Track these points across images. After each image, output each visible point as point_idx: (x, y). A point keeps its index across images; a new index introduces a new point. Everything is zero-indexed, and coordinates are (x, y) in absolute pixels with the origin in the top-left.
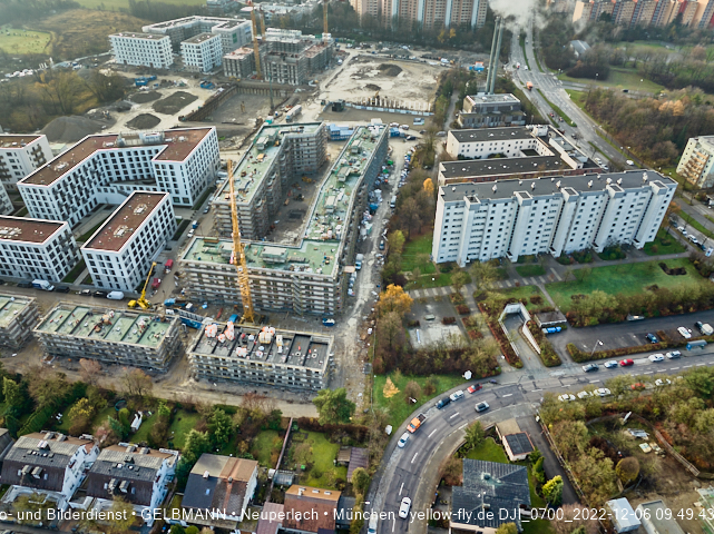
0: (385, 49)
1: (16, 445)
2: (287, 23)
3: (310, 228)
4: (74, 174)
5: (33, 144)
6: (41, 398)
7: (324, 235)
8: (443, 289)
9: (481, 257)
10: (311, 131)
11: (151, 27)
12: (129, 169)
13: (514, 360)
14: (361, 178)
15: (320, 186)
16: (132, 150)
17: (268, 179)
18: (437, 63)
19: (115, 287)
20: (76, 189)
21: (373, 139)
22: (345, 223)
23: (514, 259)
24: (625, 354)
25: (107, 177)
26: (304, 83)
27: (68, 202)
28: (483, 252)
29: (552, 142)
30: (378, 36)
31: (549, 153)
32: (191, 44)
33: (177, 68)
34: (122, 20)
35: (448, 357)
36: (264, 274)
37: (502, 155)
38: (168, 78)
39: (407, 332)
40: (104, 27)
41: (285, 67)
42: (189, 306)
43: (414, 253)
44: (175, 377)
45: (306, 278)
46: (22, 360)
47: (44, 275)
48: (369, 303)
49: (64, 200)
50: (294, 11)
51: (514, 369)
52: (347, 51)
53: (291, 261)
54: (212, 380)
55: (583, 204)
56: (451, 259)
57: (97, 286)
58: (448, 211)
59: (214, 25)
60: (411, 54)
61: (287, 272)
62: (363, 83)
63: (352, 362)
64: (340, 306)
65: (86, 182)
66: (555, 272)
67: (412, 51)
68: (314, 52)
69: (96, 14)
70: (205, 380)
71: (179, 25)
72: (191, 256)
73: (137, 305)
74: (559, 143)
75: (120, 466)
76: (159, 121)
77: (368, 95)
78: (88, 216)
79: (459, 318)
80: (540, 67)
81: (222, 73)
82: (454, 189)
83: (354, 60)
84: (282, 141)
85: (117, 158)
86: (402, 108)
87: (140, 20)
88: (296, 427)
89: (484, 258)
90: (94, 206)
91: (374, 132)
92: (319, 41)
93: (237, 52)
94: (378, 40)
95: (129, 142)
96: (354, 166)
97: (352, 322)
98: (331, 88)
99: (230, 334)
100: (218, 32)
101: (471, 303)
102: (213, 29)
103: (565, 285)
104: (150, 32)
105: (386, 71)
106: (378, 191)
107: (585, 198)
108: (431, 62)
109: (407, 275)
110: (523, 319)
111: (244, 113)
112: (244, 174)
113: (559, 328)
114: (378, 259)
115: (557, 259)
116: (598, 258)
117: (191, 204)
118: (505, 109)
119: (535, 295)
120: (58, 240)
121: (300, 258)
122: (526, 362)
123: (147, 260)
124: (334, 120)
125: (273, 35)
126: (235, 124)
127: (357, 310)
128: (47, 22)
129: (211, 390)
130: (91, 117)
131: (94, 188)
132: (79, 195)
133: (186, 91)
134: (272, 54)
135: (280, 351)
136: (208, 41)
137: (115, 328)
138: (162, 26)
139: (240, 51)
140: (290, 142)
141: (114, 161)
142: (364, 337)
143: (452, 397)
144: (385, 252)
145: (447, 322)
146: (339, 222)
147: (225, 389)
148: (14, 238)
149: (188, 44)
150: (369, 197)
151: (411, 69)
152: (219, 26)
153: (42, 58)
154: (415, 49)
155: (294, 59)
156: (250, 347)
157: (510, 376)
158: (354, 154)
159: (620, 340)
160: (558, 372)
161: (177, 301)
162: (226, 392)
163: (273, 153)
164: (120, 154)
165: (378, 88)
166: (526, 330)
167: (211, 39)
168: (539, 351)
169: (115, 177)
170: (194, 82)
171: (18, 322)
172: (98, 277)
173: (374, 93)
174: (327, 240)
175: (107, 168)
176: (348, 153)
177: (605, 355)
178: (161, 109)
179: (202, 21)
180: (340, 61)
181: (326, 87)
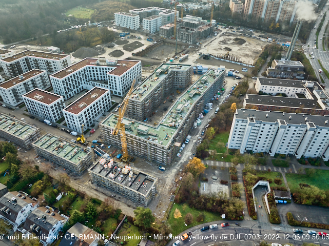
0: (241, 30)
1: (5, 196)
2: (196, 13)
3: (166, 119)
4: (74, 75)
5: (64, 59)
6: (24, 176)
7: (171, 124)
8: (227, 164)
9: (254, 150)
10: (184, 69)
11: (133, 11)
12: (99, 75)
13: (253, 214)
14: (201, 96)
15: (179, 97)
16: (101, 67)
17: (155, 90)
18: (266, 40)
19: (75, 130)
20: (74, 82)
21: (214, 77)
22: (184, 119)
23: (272, 155)
24: (324, 228)
25: (90, 78)
26: (195, 43)
27: (69, 87)
28: (255, 147)
29: (314, 92)
30: (240, 23)
31: (311, 98)
32: (147, 20)
33: (140, 30)
34: (125, 6)
35: (215, 204)
36: (135, 138)
37: (284, 95)
38: (134, 34)
39: (200, 184)
40: (117, 9)
41: (187, 35)
42: (102, 145)
43: (219, 140)
44: (83, 179)
45: (154, 145)
46: (27, 155)
47: (50, 118)
48: (186, 162)
49: (67, 86)
50: (201, 8)
51: (251, 219)
52: (221, 29)
53: (150, 135)
54: (98, 185)
55: (319, 133)
56: (237, 148)
57: (68, 127)
58: (238, 123)
59: (161, 11)
60: (253, 34)
61: (146, 140)
62: (224, 46)
63: (166, 193)
64: (169, 162)
65: (79, 79)
66: (294, 167)
68: (203, 28)
69: (116, 3)
70: (95, 184)
71: (145, 10)
72: (106, 122)
73: (80, 140)
74: (318, 93)
75: (39, 219)
76: (123, 54)
77: (224, 53)
78: (78, 94)
79: (230, 182)
80: (324, 48)
81: (158, 34)
82: (244, 111)
83: (223, 34)
84: (169, 72)
85: (95, 70)
86: (239, 62)
87: (132, 7)
88: (126, 220)
89: (256, 151)
90: (82, 89)
91: (216, 73)
92: (209, 23)
93: (167, 25)
94: (238, 25)
95: (101, 63)
96: (200, 90)
97: (174, 171)
98: (207, 47)
99: (110, 165)
100: (161, 15)
101: (240, 175)
103: (298, 176)
104: (132, 13)
105: (237, 42)
106: (211, 104)
107: (321, 130)
108: (263, 39)
109: (210, 152)
110: (268, 190)
111: (163, 55)
112: (145, 86)
113: (285, 202)
114: (199, 140)
115: (298, 160)
116: (324, 164)
117: (122, 96)
118: (294, 70)
119: (278, 178)
120: (57, 104)
121: (154, 134)
122: (260, 217)
123: (92, 119)
124: (202, 63)
125: (188, 19)
126: (157, 59)
127: (179, 165)
128: (95, 5)
129: (96, 190)
130: (96, 49)
131: (83, 82)
132: (75, 84)
133: (140, 41)
134: (182, 28)
135: (130, 179)
136: (155, 19)
137: (63, 150)
138: (138, 11)
139: (169, 25)
140: (173, 73)
141: (93, 71)
142: (177, 181)
143: (211, 227)
144: (204, 136)
145: (223, 183)
146: (181, 118)
147: (102, 191)
148: (40, 100)
149: (145, 20)
150: (205, 106)
151: (251, 42)
152: (163, 13)
153: (87, 20)
154: (256, 32)
155: (192, 32)
156: (117, 174)
157: (248, 222)
158: (202, 83)
159: (322, 218)
160: (277, 228)
161: (98, 142)
162: (102, 193)
163: (163, 77)
164: (96, 68)
165: (230, 50)
166: (266, 198)
167: (157, 18)
168: (269, 212)
169: (93, 78)
170: (145, 37)
171: (29, 138)
172: (69, 124)
173: (226, 52)
174: (171, 127)
175: (90, 73)
176: (199, 83)
177: (309, 225)
178: (126, 49)
179: (157, 9)
180: (216, 34)
181: (205, 46)
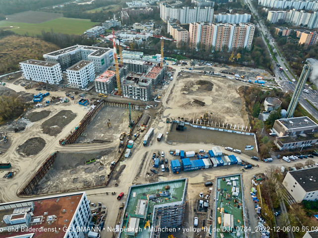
0: (197, 66)
11: (48, 55)
18: (233, 77)
26: (151, 98)
30: (190, 54)
32: (73, 71)
33: (64, 85)
34: (36, 44)
40: (24, 49)
41: (138, 89)
52: (174, 67)
59: (89, 52)
60: (215, 70)
62: (191, 98)
67: (214, 67)
68: (153, 74)
69: (22, 39)
71: (67, 53)
76: (45, 143)
81: (94, 89)
83: (180, 76)
98: (170, 104)
100: (91, 59)
102: (89, 56)
104: (48, 59)
105: (204, 86)
108: (229, 77)
111: (110, 128)
118: (309, 133)
126: (104, 142)
134: (129, 78)
136: (85, 68)
138: (56, 54)
139: (105, 74)
149: (71, 71)
151: (218, 83)
152: (92, 54)
154: (216, 66)
155: (144, 84)
165: (203, 104)
167: (87, 66)
173: (202, 110)
178: (47, 131)
179: (82, 49)
180: (172, 77)
181: (167, 102)
